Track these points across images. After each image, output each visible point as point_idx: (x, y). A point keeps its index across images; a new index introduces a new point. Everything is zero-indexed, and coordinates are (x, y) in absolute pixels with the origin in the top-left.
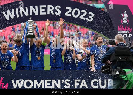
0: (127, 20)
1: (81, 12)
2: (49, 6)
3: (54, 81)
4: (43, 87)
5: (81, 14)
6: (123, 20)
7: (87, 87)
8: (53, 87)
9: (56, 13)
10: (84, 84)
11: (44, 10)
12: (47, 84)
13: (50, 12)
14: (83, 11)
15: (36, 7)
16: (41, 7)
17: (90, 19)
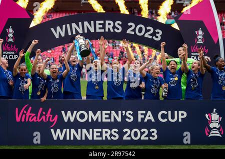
0: (202, 39)
1: (146, 29)
2: (107, 22)
3: (113, 113)
4: (100, 120)
5: (147, 31)
6: (198, 39)
7: (153, 120)
8: (113, 120)
9: (116, 30)
10: (149, 116)
11: (101, 26)
12: (104, 116)
13: (109, 29)
14: (148, 28)
15: (92, 22)
16: (98, 22)
17: (157, 37)
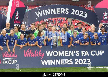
0: (107, 17)
1: (80, 12)
2: (62, 9)
3: (70, 52)
4: (64, 55)
5: (80, 13)
6: (104, 17)
7: (88, 55)
8: (70, 55)
9: (66, 13)
10: (87, 53)
11: (59, 11)
12: (66, 53)
13: (63, 12)
14: (81, 12)
15: (55, 9)
16: (57, 9)
17: (85, 16)
